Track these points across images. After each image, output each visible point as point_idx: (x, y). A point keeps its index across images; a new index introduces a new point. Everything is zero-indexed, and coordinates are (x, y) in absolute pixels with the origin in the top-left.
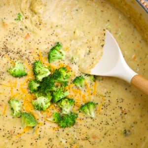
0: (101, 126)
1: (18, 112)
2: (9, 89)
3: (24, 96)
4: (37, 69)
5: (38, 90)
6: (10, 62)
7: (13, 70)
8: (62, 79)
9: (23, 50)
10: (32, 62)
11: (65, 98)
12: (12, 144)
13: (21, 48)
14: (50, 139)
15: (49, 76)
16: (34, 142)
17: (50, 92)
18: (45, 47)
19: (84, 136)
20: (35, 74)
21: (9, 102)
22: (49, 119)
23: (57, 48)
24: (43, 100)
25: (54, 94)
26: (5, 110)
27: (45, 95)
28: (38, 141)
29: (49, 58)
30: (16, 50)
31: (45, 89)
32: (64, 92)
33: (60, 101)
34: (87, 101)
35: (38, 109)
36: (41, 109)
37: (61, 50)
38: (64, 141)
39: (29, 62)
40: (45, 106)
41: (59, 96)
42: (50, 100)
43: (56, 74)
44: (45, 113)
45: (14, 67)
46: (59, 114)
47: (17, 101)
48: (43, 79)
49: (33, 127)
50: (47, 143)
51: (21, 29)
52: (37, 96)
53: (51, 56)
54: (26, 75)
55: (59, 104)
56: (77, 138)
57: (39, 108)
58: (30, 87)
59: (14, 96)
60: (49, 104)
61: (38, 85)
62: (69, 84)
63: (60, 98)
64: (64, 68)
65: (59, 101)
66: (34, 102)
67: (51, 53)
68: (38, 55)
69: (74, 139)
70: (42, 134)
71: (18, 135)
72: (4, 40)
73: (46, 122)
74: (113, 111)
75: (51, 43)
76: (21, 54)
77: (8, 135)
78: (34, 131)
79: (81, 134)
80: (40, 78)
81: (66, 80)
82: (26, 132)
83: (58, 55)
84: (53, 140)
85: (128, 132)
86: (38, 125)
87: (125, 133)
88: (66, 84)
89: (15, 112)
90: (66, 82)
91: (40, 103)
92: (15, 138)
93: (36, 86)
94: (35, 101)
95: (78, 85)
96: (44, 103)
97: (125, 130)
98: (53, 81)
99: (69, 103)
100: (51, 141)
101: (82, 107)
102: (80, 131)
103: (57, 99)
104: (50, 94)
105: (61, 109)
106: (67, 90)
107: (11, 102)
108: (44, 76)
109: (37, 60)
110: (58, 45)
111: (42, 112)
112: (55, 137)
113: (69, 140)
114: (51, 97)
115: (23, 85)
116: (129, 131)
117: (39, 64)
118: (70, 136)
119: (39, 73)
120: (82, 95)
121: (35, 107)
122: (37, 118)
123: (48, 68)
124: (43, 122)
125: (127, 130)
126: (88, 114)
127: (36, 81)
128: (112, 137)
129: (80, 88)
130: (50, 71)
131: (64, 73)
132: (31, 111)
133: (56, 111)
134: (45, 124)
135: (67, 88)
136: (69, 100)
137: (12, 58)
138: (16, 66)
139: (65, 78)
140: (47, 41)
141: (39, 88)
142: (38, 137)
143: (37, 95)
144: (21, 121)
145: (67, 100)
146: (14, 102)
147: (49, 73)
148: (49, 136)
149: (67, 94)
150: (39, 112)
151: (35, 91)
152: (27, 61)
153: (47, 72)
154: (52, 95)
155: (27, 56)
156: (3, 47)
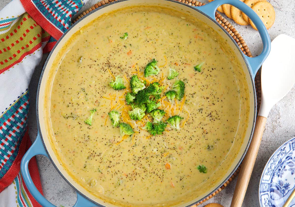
0: (186, 140)
1: (118, 122)
2: (109, 101)
3: (122, 107)
4: (134, 83)
5: (134, 102)
6: (111, 76)
7: (113, 84)
8: (155, 93)
9: (124, 65)
10: (130, 77)
11: (157, 110)
12: (113, 151)
13: (122, 63)
14: (144, 147)
15: (144, 89)
16: (131, 149)
17: (145, 104)
18: (143, 62)
19: (172, 146)
20: (132, 87)
21: (109, 114)
22: (143, 128)
23: (153, 64)
24: (138, 111)
25: (148, 105)
26: (106, 121)
27: (140, 107)
28: (134, 148)
29: (145, 72)
30: (117, 65)
31: (140, 101)
32: (156, 103)
33: (153, 111)
34: (174, 115)
35: (134, 119)
36: (137, 119)
37: (156, 66)
38: (155, 150)
39: (128, 76)
40: (140, 117)
41: (153, 107)
42: (145, 111)
43: (150, 88)
44: (139, 123)
45: (114, 81)
46: (152, 123)
47: (116, 112)
48: (139, 92)
49: (130, 136)
50: (142, 150)
51: (124, 46)
52: (133, 108)
53: (147, 71)
54: (125, 88)
55: (152, 114)
56: (167, 147)
57: (135, 117)
58: (127, 99)
59: (114, 107)
60: (144, 114)
61: (134, 98)
62: (162, 96)
63: (153, 108)
64: (157, 83)
65: (151, 112)
66: (130, 113)
67: (147, 69)
68: (136, 70)
69: (164, 147)
70: (137, 142)
71: (117, 143)
72: (108, 56)
73: (141, 131)
74: (195, 130)
75: (148, 59)
76: (122, 68)
77: (109, 144)
78: (131, 139)
79: (170, 144)
80: (136, 91)
81: (159, 93)
82: (125, 140)
83: (153, 70)
84: (146, 148)
85: (211, 148)
86: (134, 134)
87: (209, 148)
88: (159, 96)
89: (115, 122)
90: (159, 95)
91: (136, 114)
92: (115, 146)
93: (132, 98)
94: (132, 111)
95: (169, 98)
96: (139, 114)
97: (209, 146)
98: (148, 94)
99: (160, 114)
100: (145, 149)
101: (170, 118)
102: (168, 141)
103: (150, 109)
104: (144, 105)
105: (153, 119)
106: (159, 102)
107: (111, 113)
108: (140, 89)
109: (135, 74)
110: (154, 61)
111: (137, 121)
112: (148, 145)
113: (160, 149)
114: (146, 108)
115: (121, 97)
116: (212, 146)
117: (136, 78)
118: (160, 145)
119: (136, 86)
120: (171, 108)
121: (132, 117)
122: (133, 127)
123: (143, 82)
124: (138, 131)
125: (210, 146)
126: (174, 125)
127: (132, 93)
128: (197, 150)
129: (170, 100)
130: (145, 85)
131: (157, 88)
132: (128, 121)
133: (149, 121)
134: (139, 133)
135: (160, 100)
136: (161, 111)
137: (114, 73)
138: (116, 80)
139: (158, 91)
140: (146, 57)
141: (135, 100)
142: (134, 145)
143: (132, 106)
144: (120, 131)
145: (159, 111)
146: (114, 113)
147: (144, 87)
148: (143, 144)
149: (159, 105)
150: (134, 122)
151: (131, 103)
152: (126, 75)
153: (143, 86)
154: (146, 106)
155: (126, 71)
156: (106, 63)
